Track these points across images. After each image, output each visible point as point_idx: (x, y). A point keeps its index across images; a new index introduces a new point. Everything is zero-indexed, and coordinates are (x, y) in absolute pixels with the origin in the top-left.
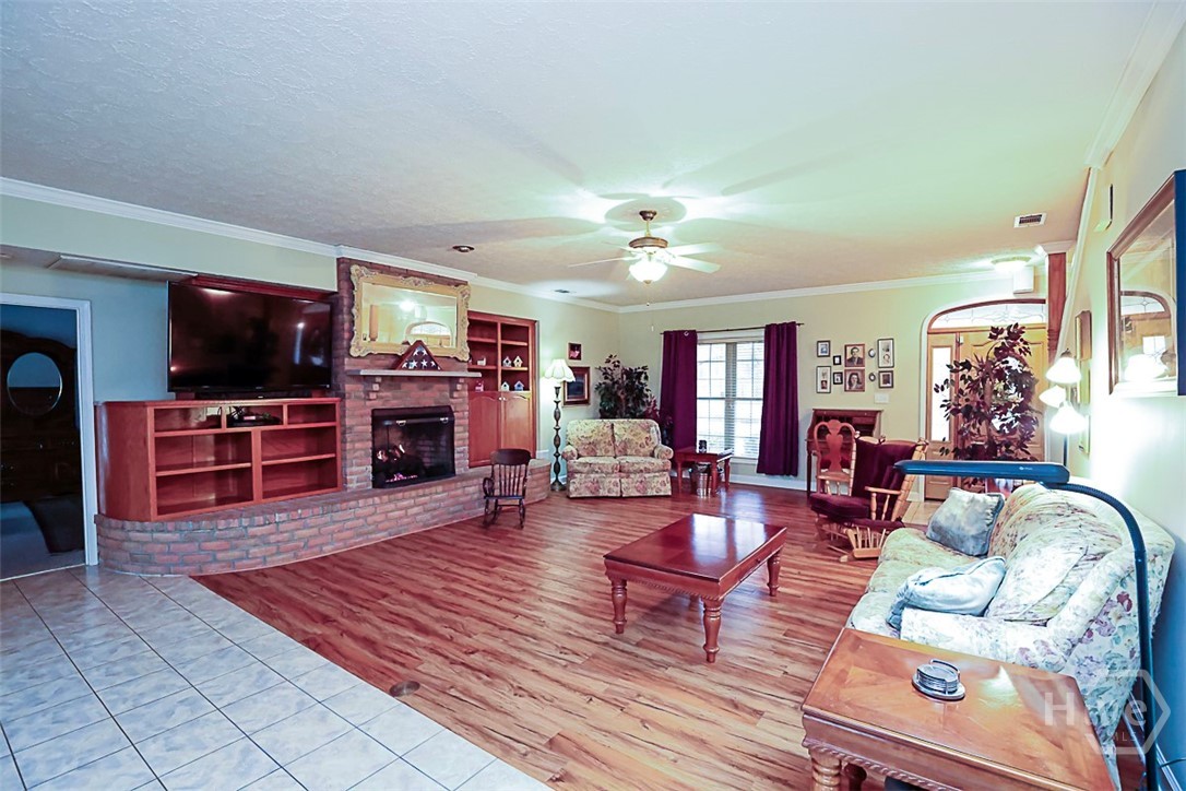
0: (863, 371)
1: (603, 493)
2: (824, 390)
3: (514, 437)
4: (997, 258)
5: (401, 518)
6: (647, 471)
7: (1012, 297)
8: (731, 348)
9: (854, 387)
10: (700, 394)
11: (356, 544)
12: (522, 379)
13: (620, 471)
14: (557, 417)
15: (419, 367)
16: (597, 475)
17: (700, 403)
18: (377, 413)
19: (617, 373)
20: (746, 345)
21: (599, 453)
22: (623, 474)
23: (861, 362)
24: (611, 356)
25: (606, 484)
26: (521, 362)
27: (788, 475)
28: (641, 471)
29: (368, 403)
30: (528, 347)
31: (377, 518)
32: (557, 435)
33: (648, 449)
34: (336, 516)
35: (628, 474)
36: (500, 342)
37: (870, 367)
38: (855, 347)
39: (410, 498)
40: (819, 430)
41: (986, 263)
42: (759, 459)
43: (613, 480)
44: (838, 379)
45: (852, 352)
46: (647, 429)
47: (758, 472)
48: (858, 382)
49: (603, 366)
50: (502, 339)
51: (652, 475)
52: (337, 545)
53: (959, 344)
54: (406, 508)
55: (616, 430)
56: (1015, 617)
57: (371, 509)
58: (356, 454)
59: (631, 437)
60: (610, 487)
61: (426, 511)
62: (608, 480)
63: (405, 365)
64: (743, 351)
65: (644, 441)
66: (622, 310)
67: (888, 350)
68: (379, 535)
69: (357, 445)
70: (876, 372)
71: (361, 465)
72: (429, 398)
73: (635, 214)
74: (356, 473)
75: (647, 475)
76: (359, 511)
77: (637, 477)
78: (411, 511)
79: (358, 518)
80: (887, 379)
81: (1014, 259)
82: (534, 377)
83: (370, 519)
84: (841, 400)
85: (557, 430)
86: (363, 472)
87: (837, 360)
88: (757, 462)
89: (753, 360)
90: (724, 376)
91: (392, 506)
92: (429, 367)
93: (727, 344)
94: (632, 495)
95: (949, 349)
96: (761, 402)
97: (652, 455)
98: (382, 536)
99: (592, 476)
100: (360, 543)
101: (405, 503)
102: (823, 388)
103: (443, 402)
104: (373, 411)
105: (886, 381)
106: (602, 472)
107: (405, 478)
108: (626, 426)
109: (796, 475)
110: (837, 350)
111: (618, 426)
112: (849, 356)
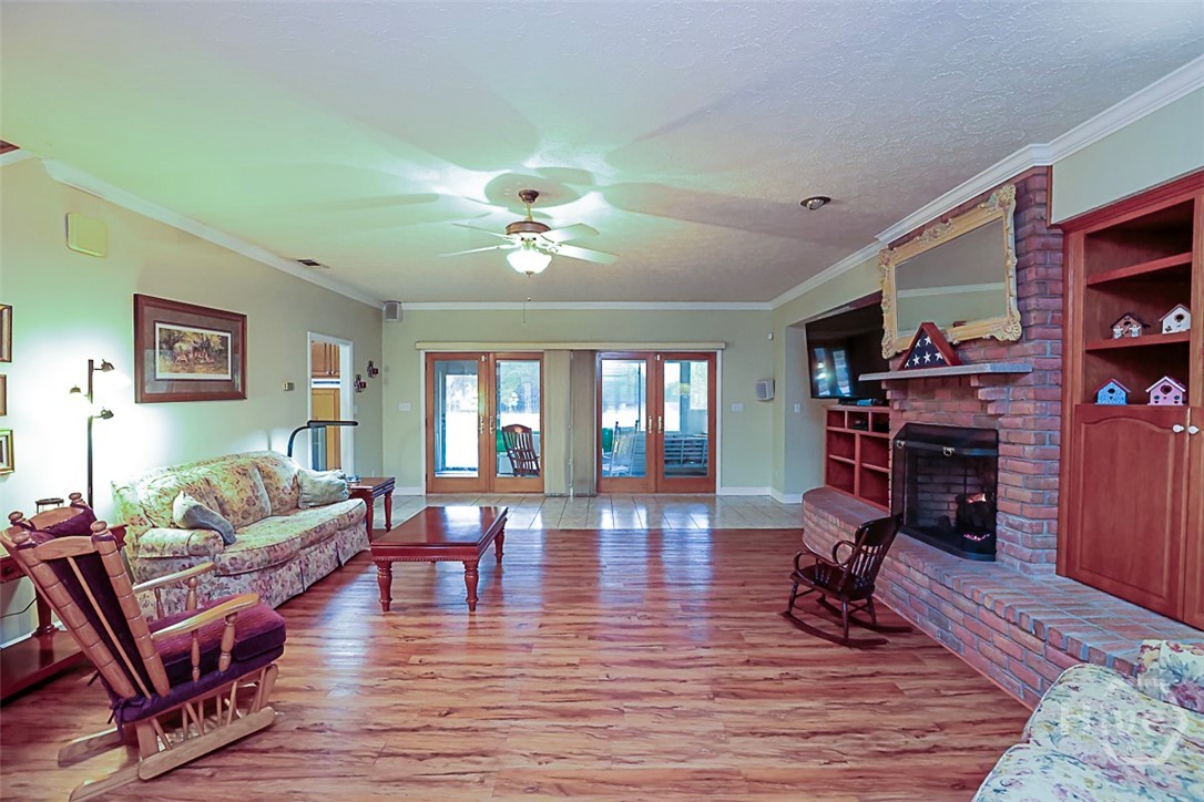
15: (922, 364)
63: (908, 363)
92: (934, 362)
107: (968, 536)
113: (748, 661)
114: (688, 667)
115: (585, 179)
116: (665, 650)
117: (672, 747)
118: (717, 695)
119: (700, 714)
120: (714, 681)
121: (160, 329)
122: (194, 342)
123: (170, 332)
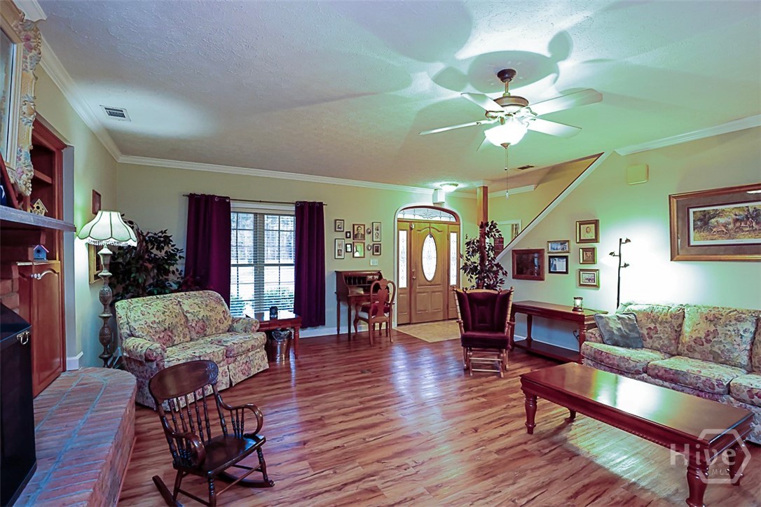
0: (363, 243)
2: (339, 257)
6: (253, 348)
7: (432, 205)
8: (259, 218)
9: (358, 255)
13: (227, 357)
14: (105, 298)
20: (273, 217)
21: (177, 340)
23: (363, 236)
28: (249, 350)
32: (105, 326)
33: (226, 324)
35: (236, 357)
38: (359, 226)
43: (222, 370)
45: (357, 229)
48: (360, 251)
51: (254, 352)
53: (411, 229)
55: (185, 308)
59: (207, 314)
64: (270, 222)
66: (123, 159)
67: (378, 230)
77: (242, 359)
81: (453, 184)
82: (61, 238)
85: (105, 319)
87: (348, 234)
89: (279, 231)
90: (253, 244)
93: (256, 214)
95: (406, 232)
96: (294, 267)
97: (230, 329)
102: (339, 255)
105: (377, 251)
108: (196, 301)
109: (324, 324)
110: (348, 228)
111: (185, 302)
112: (356, 232)
113: (305, 444)
114: (342, 431)
116: (364, 439)
117: (333, 398)
118: (320, 419)
119: (326, 410)
120: (324, 426)
121: (694, 212)
122: (736, 215)
123: (705, 213)
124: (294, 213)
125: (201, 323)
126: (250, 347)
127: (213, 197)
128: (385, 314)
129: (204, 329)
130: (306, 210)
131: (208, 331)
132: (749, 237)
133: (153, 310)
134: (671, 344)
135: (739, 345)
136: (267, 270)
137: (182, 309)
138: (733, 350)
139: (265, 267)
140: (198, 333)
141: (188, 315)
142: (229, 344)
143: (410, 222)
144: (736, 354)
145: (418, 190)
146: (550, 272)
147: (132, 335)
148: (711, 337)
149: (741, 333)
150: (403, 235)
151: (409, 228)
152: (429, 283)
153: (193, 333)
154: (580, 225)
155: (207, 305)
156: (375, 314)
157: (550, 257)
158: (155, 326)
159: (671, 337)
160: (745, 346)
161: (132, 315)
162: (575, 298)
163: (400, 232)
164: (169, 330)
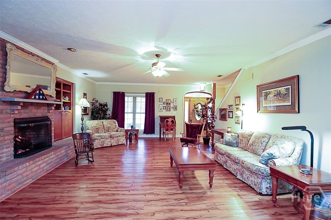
0: (170, 106)
1: (105, 145)
3: (67, 128)
4: (200, 83)
5: (37, 170)
6: (119, 136)
8: (135, 98)
9: (168, 110)
10: (126, 112)
11: (17, 189)
12: (69, 105)
13: (110, 137)
14: (82, 120)
15: (39, 99)
16: (103, 140)
17: (126, 114)
18: (17, 121)
19: (97, 104)
20: (139, 98)
21: (100, 132)
22: (112, 138)
23: (170, 104)
24: (94, 98)
25: (106, 142)
26: (68, 99)
27: (152, 134)
28: (118, 137)
29: (12, 116)
30: (70, 93)
31: (27, 173)
32: (82, 126)
33: (116, 129)
34: (8, 177)
35: (113, 138)
36: (62, 90)
37: (172, 105)
38: (168, 100)
39: (42, 160)
40: (166, 121)
41: (198, 83)
42: (144, 130)
43: (108, 141)
44: (165, 108)
45: (168, 101)
46: (115, 123)
47: (144, 133)
48: (169, 109)
49: (92, 102)
50: (63, 89)
51: (120, 137)
52: (8, 193)
53: (190, 101)
54: (40, 165)
55: (104, 124)
56: (286, 156)
57: (25, 169)
58: (5, 143)
59: (110, 126)
60: (107, 143)
61: (47, 164)
62: (107, 141)
63: (33, 97)
64: (138, 99)
65: (114, 127)
66: (97, 83)
67: (176, 101)
68: (28, 181)
69: (6, 138)
70: (173, 106)
71: (8, 148)
72: (39, 113)
73: (154, 55)
74: (6, 152)
75: (119, 138)
76: (20, 172)
77: (116, 139)
78: (42, 166)
79: (19, 175)
80: (175, 108)
81: (204, 83)
82: (73, 105)
83: (24, 174)
84: (165, 113)
85: (82, 124)
86: (9, 151)
87: (164, 103)
88: (143, 131)
89: (141, 102)
90: (132, 106)
91: (34, 165)
92: (43, 99)
93: (133, 97)
94: (115, 145)
95: (188, 102)
96: (145, 114)
97: (117, 131)
98: (30, 181)
99: (101, 140)
100: (20, 188)
101: (39, 163)
102: (161, 110)
103: (45, 115)
104: (15, 119)
105: (175, 109)
106: (105, 138)
107: (24, 151)
108: (108, 122)
109: (154, 133)
110: (164, 101)
111: (104, 122)
112: (167, 102)
115: (143, 58)
121: (264, 92)
122: (274, 93)
123: (266, 93)
124: (145, 96)
125: (107, 128)
126: (118, 136)
127: (120, 92)
128: (171, 131)
129: (108, 130)
130: (149, 95)
131: (110, 131)
132: (278, 103)
133: (94, 123)
134: (246, 146)
135: (260, 147)
136: (137, 115)
137: (103, 124)
138: (258, 149)
139: (136, 114)
140: (107, 131)
141: (105, 126)
142: (111, 134)
143: (190, 98)
144: (259, 151)
145: (193, 86)
146: (229, 118)
147: (88, 129)
148: (253, 144)
149: (262, 142)
150: (187, 103)
151: (189, 101)
152: (198, 121)
153: (105, 131)
154: (236, 98)
155: (110, 124)
156: (167, 131)
157: (229, 111)
158: (94, 127)
159: (246, 144)
160: (262, 147)
161: (89, 124)
162: (228, 128)
163: (185, 102)
164: (98, 129)
